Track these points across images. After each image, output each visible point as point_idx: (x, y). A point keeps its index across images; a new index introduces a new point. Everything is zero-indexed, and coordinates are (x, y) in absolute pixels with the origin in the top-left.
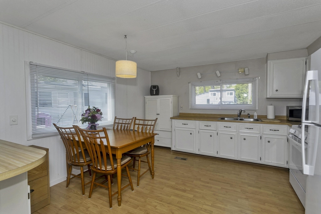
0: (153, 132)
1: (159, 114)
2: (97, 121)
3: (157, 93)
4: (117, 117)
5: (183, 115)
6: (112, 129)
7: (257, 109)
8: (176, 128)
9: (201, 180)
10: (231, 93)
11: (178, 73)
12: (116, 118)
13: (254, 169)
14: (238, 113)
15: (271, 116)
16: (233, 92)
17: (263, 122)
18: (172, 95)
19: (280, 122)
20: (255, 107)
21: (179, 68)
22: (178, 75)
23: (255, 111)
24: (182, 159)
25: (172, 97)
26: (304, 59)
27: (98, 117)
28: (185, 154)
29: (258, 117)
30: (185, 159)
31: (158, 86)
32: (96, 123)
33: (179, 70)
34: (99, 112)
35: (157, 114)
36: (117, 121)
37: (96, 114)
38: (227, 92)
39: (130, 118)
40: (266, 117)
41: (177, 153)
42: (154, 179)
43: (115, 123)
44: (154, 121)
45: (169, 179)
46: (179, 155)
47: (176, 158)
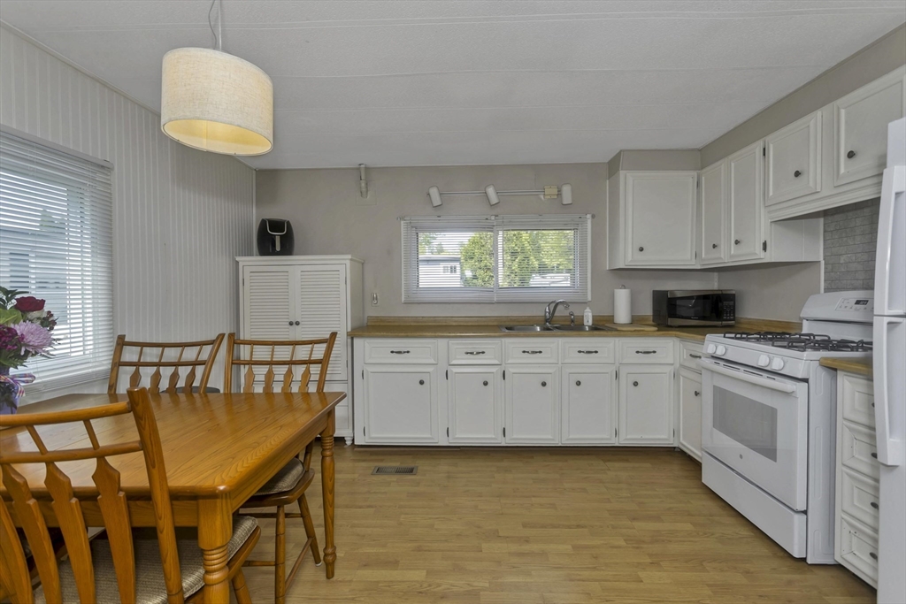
0: (320, 388)
1: (297, 323)
2: (20, 359)
3: (287, 248)
4: (126, 340)
5: (382, 324)
6: (106, 392)
7: (590, 299)
8: (371, 369)
9: (500, 534)
10: (451, 268)
11: (363, 185)
12: (121, 343)
13: (607, 463)
14: (546, 312)
15: (622, 316)
16: (457, 265)
17: (616, 333)
18: (349, 257)
19: (658, 331)
20: (585, 294)
21: (367, 169)
22: (364, 190)
23: (585, 303)
24: (400, 471)
25: (348, 262)
26: (695, 174)
27: (30, 339)
28: (409, 454)
29: (593, 320)
30: (411, 471)
31: (288, 223)
32: (12, 371)
33: (364, 176)
34: (35, 314)
35: (291, 324)
36: (130, 355)
37: (16, 321)
38: (442, 265)
39: (203, 339)
40: (611, 319)
41: (372, 454)
42: (335, 578)
43: (117, 364)
44: (325, 345)
45: (393, 563)
46: (382, 461)
47: (379, 471)
